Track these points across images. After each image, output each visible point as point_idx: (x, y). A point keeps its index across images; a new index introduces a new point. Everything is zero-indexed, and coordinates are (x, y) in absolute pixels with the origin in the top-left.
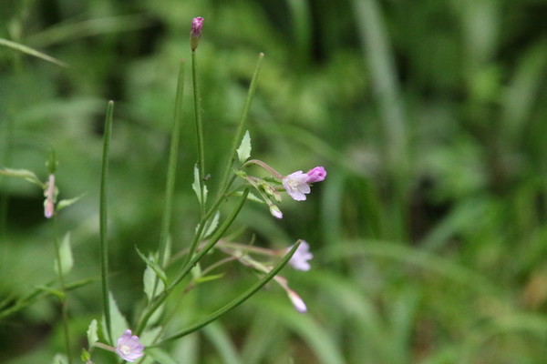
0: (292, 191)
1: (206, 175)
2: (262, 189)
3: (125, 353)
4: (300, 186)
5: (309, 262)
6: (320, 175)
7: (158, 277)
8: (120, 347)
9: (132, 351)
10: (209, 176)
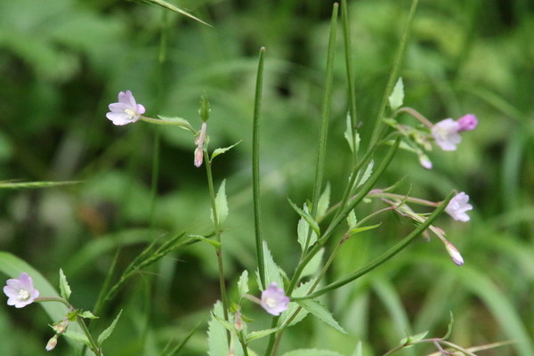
0: (441, 140)
1: (358, 123)
2: (412, 138)
3: (270, 305)
4: (450, 135)
5: (467, 212)
6: (471, 123)
7: (311, 229)
8: (265, 300)
9: (277, 304)
10: (361, 124)
